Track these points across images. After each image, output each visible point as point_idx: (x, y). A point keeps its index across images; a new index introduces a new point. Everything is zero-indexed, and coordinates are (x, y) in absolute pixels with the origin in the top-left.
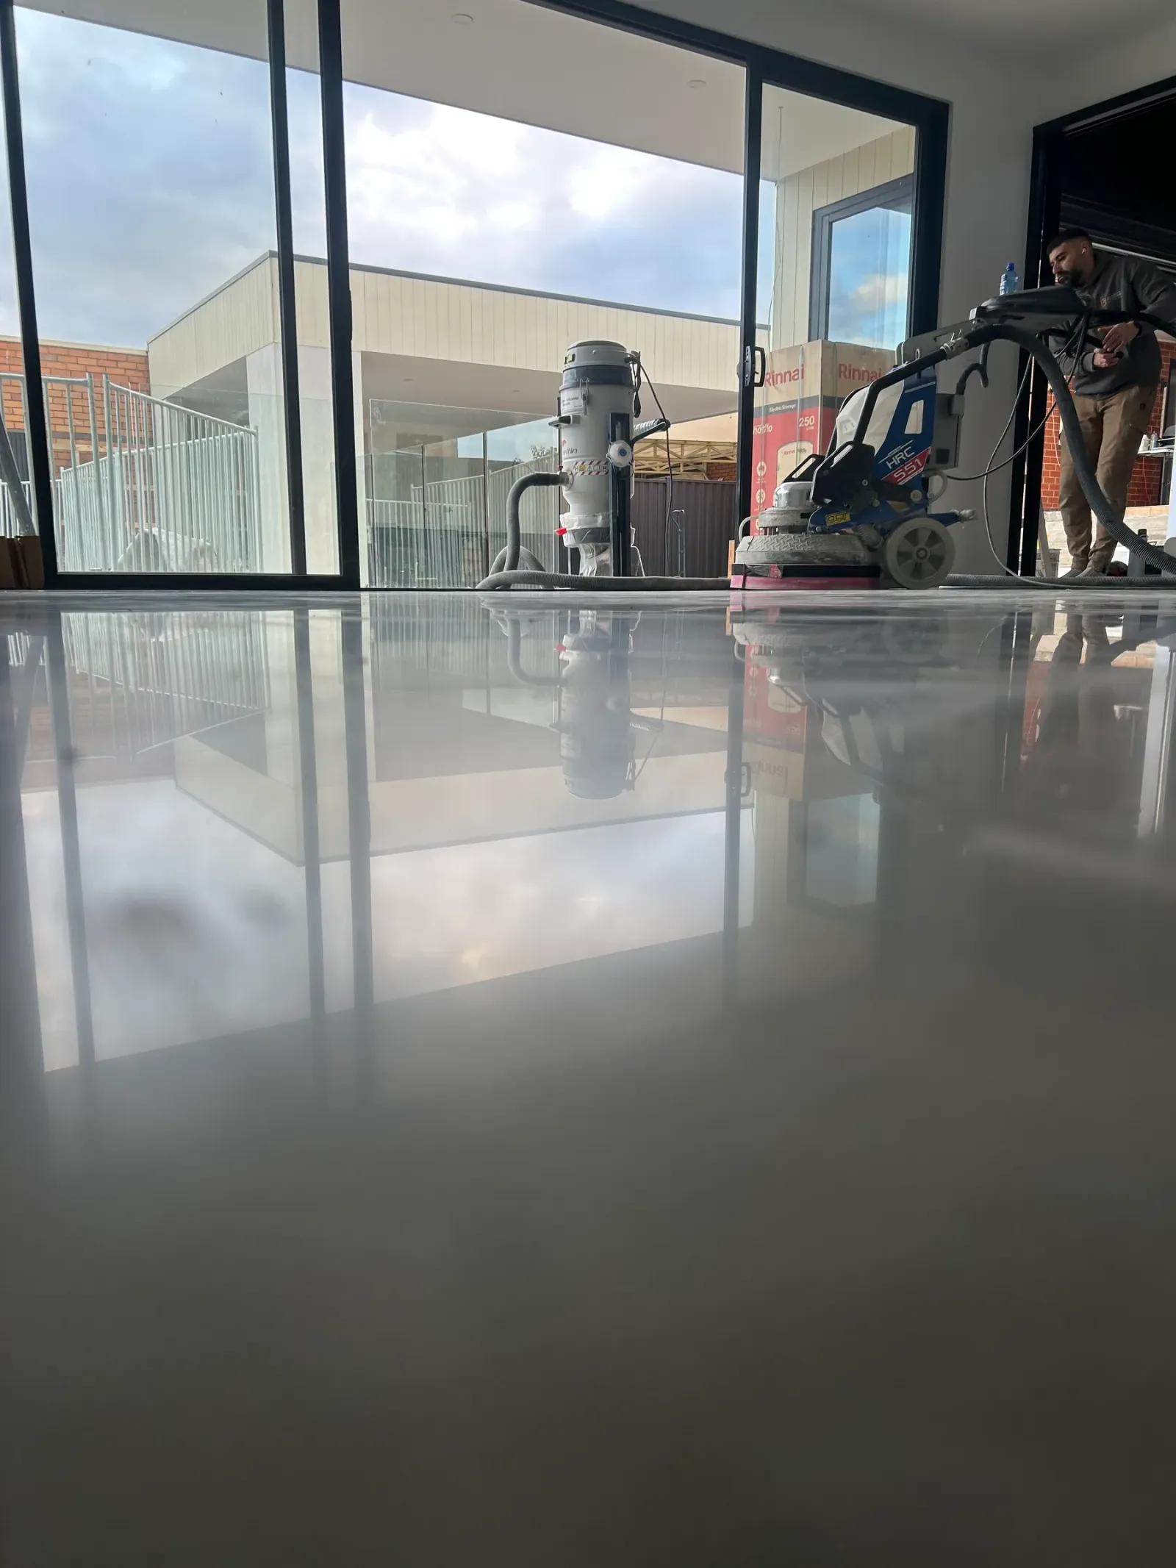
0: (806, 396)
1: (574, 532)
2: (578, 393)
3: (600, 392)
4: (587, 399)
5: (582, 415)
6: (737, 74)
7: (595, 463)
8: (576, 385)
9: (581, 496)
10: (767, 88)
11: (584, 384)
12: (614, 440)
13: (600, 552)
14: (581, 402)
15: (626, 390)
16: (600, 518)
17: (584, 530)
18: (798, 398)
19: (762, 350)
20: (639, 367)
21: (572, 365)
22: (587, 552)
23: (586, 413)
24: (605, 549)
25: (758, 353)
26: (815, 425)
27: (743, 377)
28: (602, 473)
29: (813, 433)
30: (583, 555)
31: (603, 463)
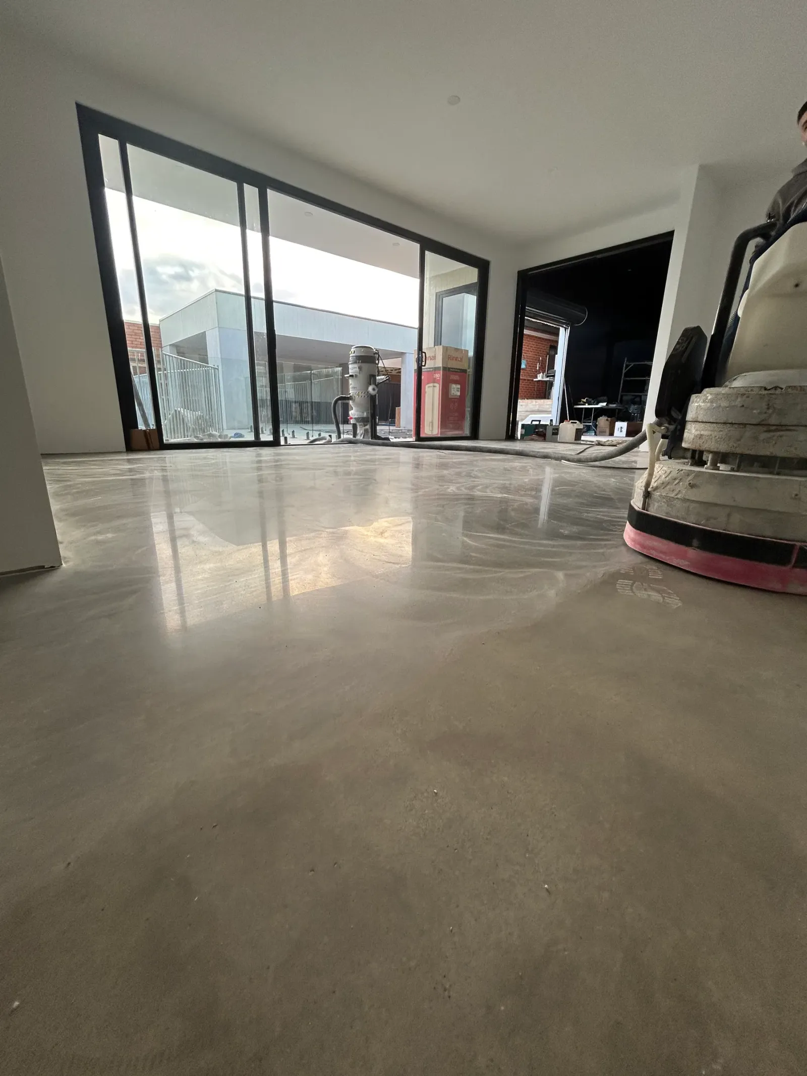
0: (436, 366)
1: (355, 418)
2: (356, 366)
3: (365, 366)
4: (360, 368)
5: (358, 374)
6: (417, 246)
7: (363, 392)
8: (355, 363)
9: (358, 405)
10: (427, 253)
11: (359, 363)
12: (370, 385)
13: (365, 425)
14: (357, 370)
15: (375, 365)
16: (365, 414)
17: (359, 418)
18: (432, 366)
19: (425, 353)
20: (379, 355)
21: (354, 355)
22: (360, 425)
23: (360, 373)
24: (367, 425)
25: (424, 354)
26: (440, 378)
27: (418, 364)
28: (366, 397)
29: (439, 380)
30: (358, 427)
31: (366, 393)
